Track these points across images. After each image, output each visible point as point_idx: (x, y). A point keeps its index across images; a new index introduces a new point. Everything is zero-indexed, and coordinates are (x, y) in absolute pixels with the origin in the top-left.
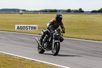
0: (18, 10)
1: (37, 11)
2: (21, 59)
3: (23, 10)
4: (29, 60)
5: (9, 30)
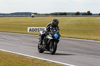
2: (33, 60)
3: (35, 14)
4: (41, 60)
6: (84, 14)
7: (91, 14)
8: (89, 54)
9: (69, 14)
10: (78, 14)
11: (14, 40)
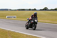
0: (8, 10)
1: (16, 10)
3: (10, 10)
5: (4, 18)
6: (33, 10)
7: (36, 10)
9: (26, 9)
10: (30, 10)
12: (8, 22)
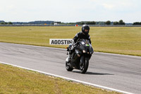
0: (53, 23)
2: (57, 79)
3: (58, 23)
4: (66, 80)
5: (43, 44)
6: (116, 24)
7: (124, 24)
8: (124, 72)
9: (98, 23)
10: (108, 23)
11: (33, 55)
12: (54, 53)
